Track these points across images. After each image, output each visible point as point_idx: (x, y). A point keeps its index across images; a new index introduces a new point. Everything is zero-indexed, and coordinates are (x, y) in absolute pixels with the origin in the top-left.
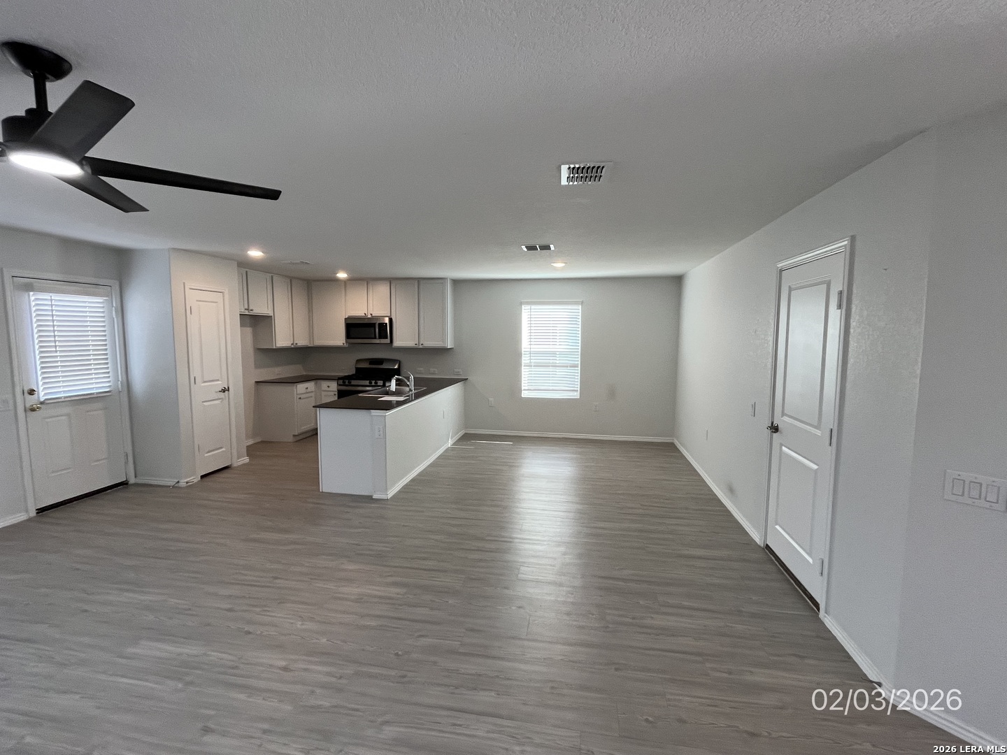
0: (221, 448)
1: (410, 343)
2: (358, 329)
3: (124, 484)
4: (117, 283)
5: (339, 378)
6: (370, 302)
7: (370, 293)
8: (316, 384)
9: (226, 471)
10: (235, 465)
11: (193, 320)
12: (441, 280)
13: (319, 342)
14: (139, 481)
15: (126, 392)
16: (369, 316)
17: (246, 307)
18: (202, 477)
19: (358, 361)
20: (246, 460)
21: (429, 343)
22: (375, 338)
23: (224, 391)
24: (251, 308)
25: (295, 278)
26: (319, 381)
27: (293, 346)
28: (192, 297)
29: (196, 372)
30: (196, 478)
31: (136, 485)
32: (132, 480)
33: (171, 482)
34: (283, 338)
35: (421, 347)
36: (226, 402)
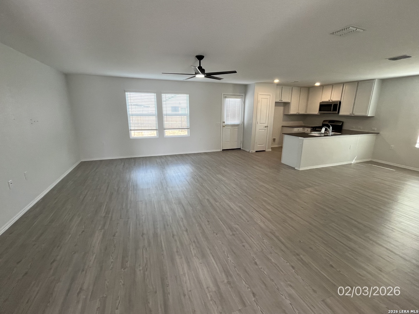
0: (263, 144)
1: (347, 113)
2: (325, 107)
3: (240, 149)
4: (244, 95)
5: (312, 127)
6: (332, 94)
7: (333, 90)
8: (303, 129)
9: (264, 152)
10: (266, 151)
11: (259, 104)
12: (371, 81)
13: (309, 112)
14: (243, 149)
15: (243, 124)
16: (331, 101)
17: (280, 100)
18: (256, 151)
19: (324, 121)
20: (270, 150)
21: (357, 113)
22: (331, 111)
23: (266, 127)
24: (282, 100)
25: (302, 87)
26: (305, 128)
27: (297, 114)
28: (260, 97)
29: (258, 120)
30: (254, 151)
31: (242, 150)
32: (242, 149)
33: (248, 151)
34: (293, 110)
35: (353, 115)
36: (266, 131)
